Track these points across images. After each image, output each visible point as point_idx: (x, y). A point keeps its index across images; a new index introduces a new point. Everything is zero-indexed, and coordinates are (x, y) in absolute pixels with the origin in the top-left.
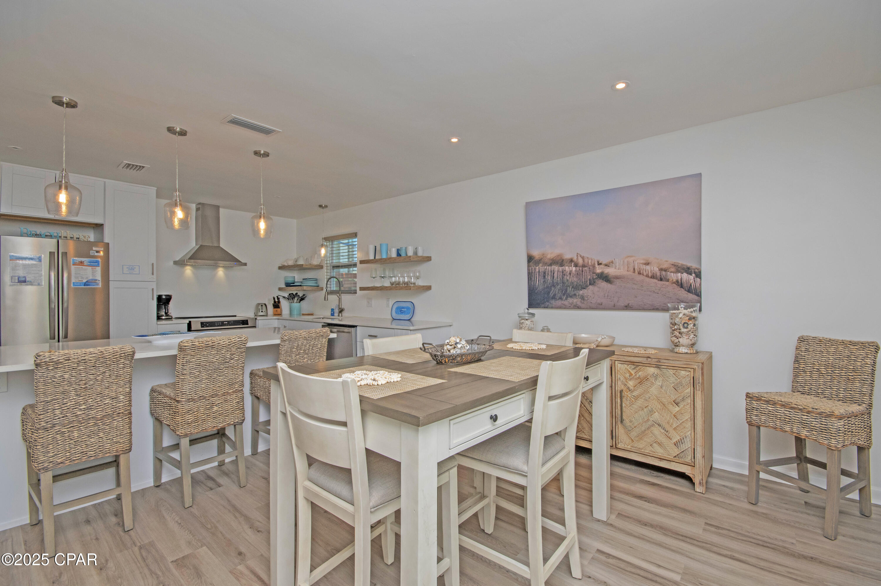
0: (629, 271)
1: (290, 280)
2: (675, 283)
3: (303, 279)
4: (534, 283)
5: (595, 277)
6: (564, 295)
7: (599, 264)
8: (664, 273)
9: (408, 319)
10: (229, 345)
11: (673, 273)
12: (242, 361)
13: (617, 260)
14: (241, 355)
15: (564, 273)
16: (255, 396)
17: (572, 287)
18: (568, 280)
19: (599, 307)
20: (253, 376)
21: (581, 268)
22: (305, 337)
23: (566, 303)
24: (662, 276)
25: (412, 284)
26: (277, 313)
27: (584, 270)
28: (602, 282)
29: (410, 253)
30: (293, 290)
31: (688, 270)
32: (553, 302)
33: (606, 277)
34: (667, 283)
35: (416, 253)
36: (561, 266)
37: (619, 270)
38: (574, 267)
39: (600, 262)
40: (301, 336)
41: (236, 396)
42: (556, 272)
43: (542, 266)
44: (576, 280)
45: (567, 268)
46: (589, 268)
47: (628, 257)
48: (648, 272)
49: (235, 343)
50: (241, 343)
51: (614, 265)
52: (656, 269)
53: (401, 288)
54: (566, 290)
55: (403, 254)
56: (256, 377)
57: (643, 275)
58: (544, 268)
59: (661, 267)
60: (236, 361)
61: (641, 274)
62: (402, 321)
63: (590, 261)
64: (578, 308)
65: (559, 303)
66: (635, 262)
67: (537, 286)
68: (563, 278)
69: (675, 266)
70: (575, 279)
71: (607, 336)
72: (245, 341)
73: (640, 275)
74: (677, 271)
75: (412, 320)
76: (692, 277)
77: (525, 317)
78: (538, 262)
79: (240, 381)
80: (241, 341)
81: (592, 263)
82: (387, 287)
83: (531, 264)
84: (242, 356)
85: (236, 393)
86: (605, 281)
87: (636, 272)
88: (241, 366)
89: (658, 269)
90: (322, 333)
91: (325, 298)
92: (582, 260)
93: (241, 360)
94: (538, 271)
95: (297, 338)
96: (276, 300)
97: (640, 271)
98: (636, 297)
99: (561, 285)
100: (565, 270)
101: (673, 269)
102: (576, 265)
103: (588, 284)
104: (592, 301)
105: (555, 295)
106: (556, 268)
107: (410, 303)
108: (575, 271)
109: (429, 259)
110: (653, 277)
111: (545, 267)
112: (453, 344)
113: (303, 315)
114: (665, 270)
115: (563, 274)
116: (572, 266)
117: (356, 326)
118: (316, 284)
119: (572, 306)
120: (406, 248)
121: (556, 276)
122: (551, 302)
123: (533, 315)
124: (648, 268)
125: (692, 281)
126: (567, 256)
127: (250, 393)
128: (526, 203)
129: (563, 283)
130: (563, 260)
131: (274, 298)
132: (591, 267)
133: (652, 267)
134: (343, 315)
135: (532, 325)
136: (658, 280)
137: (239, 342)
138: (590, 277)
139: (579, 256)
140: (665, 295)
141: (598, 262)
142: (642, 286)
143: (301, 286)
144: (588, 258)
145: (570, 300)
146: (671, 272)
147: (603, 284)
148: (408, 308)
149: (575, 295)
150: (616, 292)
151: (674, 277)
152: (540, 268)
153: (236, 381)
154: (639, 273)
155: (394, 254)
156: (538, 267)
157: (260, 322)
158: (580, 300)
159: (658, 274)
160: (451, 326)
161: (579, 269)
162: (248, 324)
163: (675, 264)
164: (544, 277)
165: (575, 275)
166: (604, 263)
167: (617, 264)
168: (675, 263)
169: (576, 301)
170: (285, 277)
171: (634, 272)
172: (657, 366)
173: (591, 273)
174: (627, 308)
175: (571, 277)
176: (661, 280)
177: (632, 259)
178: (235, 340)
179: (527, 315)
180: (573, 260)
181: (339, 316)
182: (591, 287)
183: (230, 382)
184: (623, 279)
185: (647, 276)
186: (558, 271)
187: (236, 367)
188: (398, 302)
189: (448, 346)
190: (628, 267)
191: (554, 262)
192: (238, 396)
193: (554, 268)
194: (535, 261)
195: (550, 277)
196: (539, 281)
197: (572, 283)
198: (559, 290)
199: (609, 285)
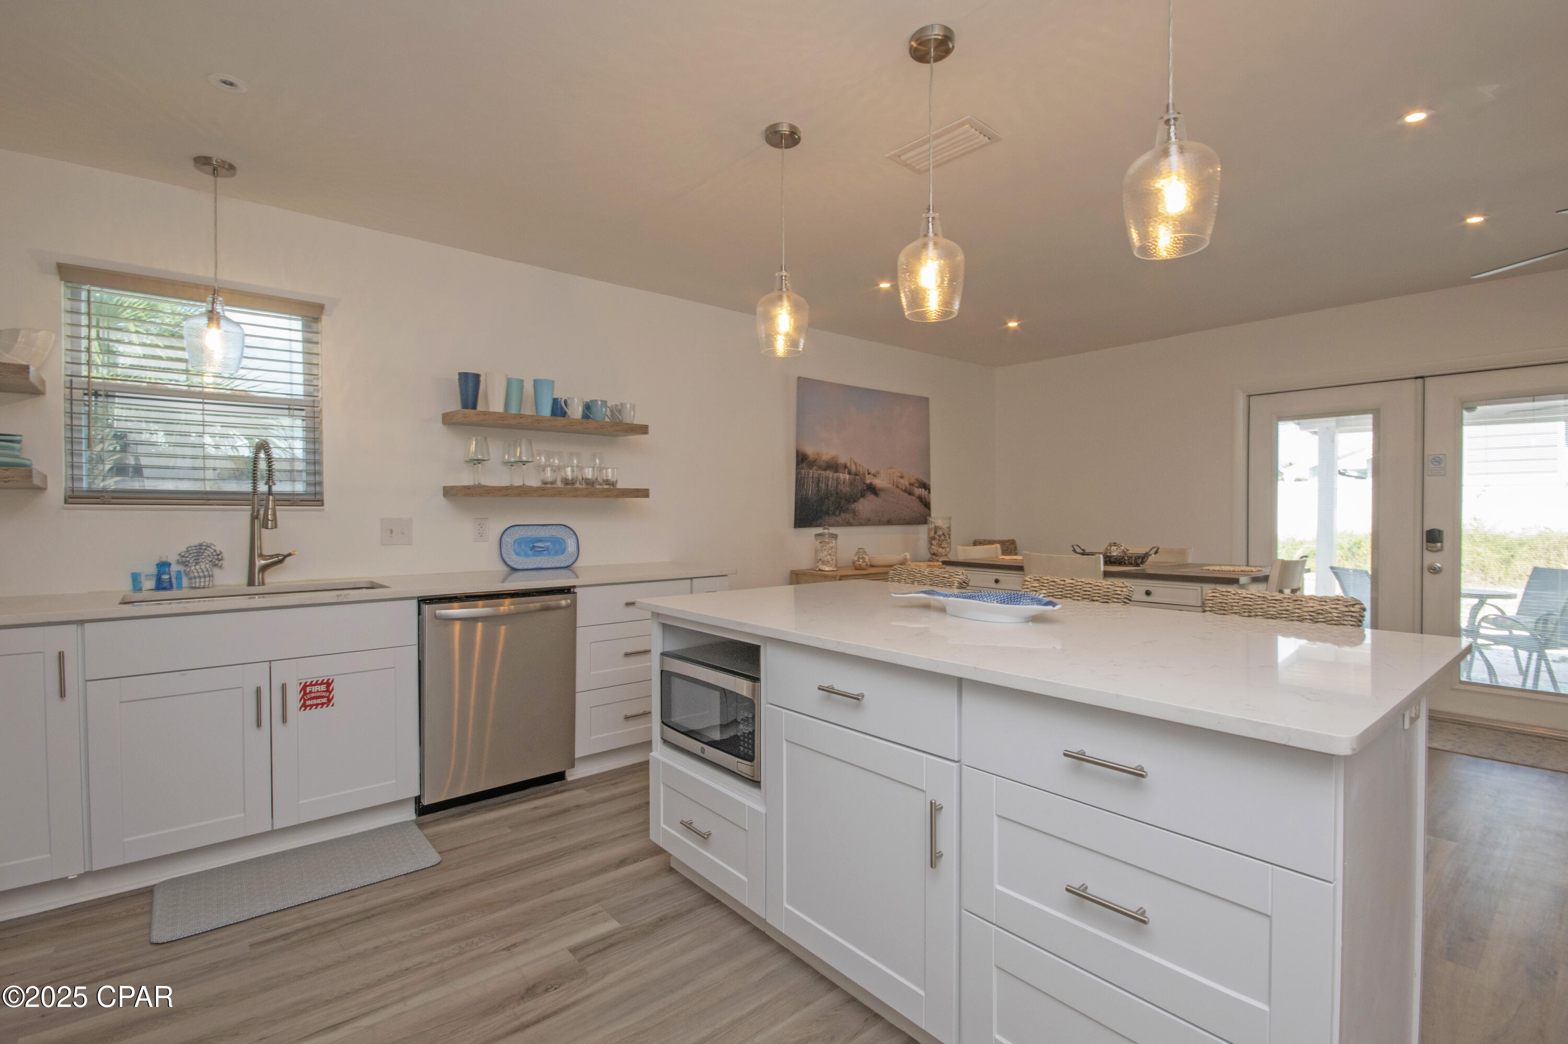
0: (890, 484)
2: (917, 498)
5: (865, 489)
6: (837, 508)
7: (869, 474)
8: (911, 487)
9: (567, 564)
11: (916, 487)
13: (882, 471)
15: (838, 481)
17: (846, 500)
18: (841, 491)
19: (868, 522)
23: (838, 519)
24: (910, 491)
27: (856, 479)
28: (868, 495)
31: (924, 486)
32: (826, 519)
33: (873, 488)
34: (913, 497)
36: (835, 473)
37: (883, 482)
38: (847, 474)
39: (869, 471)
42: (830, 480)
43: (816, 470)
44: (848, 491)
45: (841, 476)
46: (861, 477)
47: (890, 469)
48: (902, 486)
51: (879, 475)
54: (840, 502)
57: (899, 488)
58: (818, 473)
59: (910, 481)
63: (861, 469)
64: (849, 524)
65: (832, 519)
66: (894, 475)
67: (810, 497)
68: (837, 487)
69: (917, 481)
70: (848, 489)
74: (919, 486)
75: (576, 565)
76: (927, 493)
78: (811, 464)
81: (863, 471)
83: (802, 464)
86: (873, 493)
89: (908, 484)
92: (855, 467)
97: (897, 484)
98: (896, 511)
99: (835, 496)
100: (839, 478)
101: (916, 484)
102: (849, 473)
103: (860, 496)
104: (861, 516)
106: (830, 474)
107: (563, 527)
108: (849, 479)
110: (905, 491)
111: (820, 472)
114: (912, 485)
115: (836, 482)
116: (845, 473)
119: (844, 522)
121: (830, 485)
122: (824, 519)
124: (902, 481)
125: (927, 496)
126: (843, 460)
128: (799, 379)
129: (837, 494)
130: (838, 465)
133: (905, 481)
136: (908, 494)
138: (860, 488)
139: (852, 461)
140: (912, 510)
141: (868, 471)
142: (898, 501)
144: (860, 465)
145: (843, 516)
147: (871, 497)
148: (556, 541)
149: (848, 509)
150: (881, 506)
151: (916, 492)
152: (814, 473)
154: (897, 487)
156: (811, 471)
158: (852, 515)
159: (909, 488)
161: (852, 478)
163: (917, 479)
164: (818, 485)
165: (849, 484)
166: (873, 472)
167: (882, 476)
169: (848, 516)
171: (893, 485)
173: (862, 484)
174: (889, 523)
175: (843, 486)
176: (910, 494)
177: (892, 471)
179: (827, 537)
180: (847, 466)
181: (251, 582)
182: (861, 500)
184: (886, 492)
185: (902, 490)
186: (832, 478)
190: (889, 480)
191: (828, 466)
193: (828, 474)
194: (809, 461)
195: (824, 485)
196: (810, 490)
197: (845, 494)
198: (832, 503)
199: (876, 498)
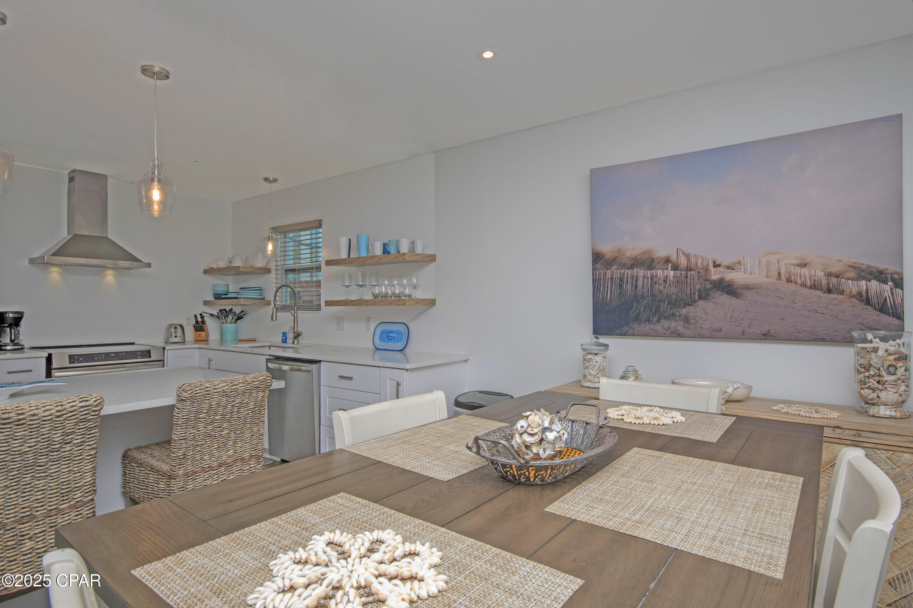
0: (770, 277)
1: (222, 289)
2: (856, 298)
3: (240, 288)
5: (708, 287)
6: (654, 314)
7: (716, 265)
8: (834, 280)
9: (400, 349)
10: (58, 417)
11: (852, 280)
12: (90, 445)
13: (748, 259)
14: (89, 434)
15: (654, 280)
16: (131, 499)
17: (669, 303)
18: (661, 292)
20: (128, 462)
21: (683, 273)
22: (224, 392)
23: (658, 327)
24: (831, 286)
25: (406, 296)
26: (199, 339)
27: (689, 275)
28: (720, 295)
29: (405, 248)
30: (226, 305)
31: (880, 276)
32: (635, 325)
33: (728, 286)
34: (841, 297)
35: (412, 249)
36: (649, 270)
37: (752, 276)
38: (671, 270)
39: (717, 263)
40: (215, 391)
41: (77, 515)
42: (641, 279)
43: (617, 270)
44: (675, 292)
45: (660, 273)
46: (699, 272)
47: (769, 253)
48: (806, 279)
49: (73, 411)
50: (87, 412)
51: (742, 266)
52: (820, 274)
53: (390, 303)
54: (658, 308)
55: (392, 250)
56: (133, 464)
57: (795, 283)
58: (620, 273)
59: (829, 270)
60: (77, 447)
61: (791, 282)
62: (389, 352)
63: (699, 261)
64: (678, 335)
65: (645, 327)
66: (780, 262)
67: (608, 301)
68: (652, 288)
69: (855, 268)
70: (674, 290)
71: (741, 383)
72: (96, 406)
73: (789, 283)
74: (860, 277)
75: (406, 350)
76: (887, 287)
77: (593, 350)
78: (611, 263)
79: (87, 484)
80: (86, 407)
81: (702, 264)
82: (368, 301)
83: (598, 265)
84: (91, 436)
85: (77, 508)
86: (727, 293)
87: (784, 278)
88: (88, 456)
89: (822, 274)
90: (256, 383)
91: (272, 317)
92: (686, 259)
93: (88, 444)
94: (610, 277)
95: (208, 394)
96: (199, 319)
97: (790, 277)
98: (783, 319)
99: (650, 299)
100: (656, 276)
101: (851, 274)
102: (675, 268)
103: (697, 297)
104: (702, 326)
105: (638, 315)
106: (641, 272)
107: (403, 325)
108: (674, 277)
109: (432, 258)
110: (814, 286)
111: (622, 271)
112: (535, 430)
113: (241, 341)
114: (837, 276)
115: (652, 281)
116: (667, 269)
117: (320, 361)
118: (261, 295)
119: (668, 333)
120: (398, 242)
121: (641, 285)
122: (632, 326)
123: (606, 346)
124: (805, 271)
125: (888, 293)
126: (661, 253)
127: (122, 492)
128: (591, 170)
129: (653, 296)
130: (653, 260)
131: (196, 317)
132: (701, 271)
133: (813, 271)
134: (300, 342)
135: (605, 363)
136: (824, 292)
137: (82, 409)
138: (699, 286)
139: (681, 253)
140: (836, 317)
141: (714, 263)
142: (794, 302)
143: (236, 298)
144: (696, 256)
145: (665, 323)
146: (848, 279)
147: (725, 299)
148: (399, 333)
149: (673, 315)
150: (746, 312)
151: (852, 287)
152: (615, 272)
153: (77, 485)
154: (789, 280)
155: (378, 251)
156: (609, 271)
157: (170, 355)
158: (683, 323)
159: (824, 282)
160: (466, 361)
161: (681, 274)
162: (150, 357)
163: (856, 265)
164: (621, 286)
165: (673, 284)
166: (725, 263)
167: (749, 266)
168: (855, 263)
169: (675, 324)
170: (214, 286)
171: (781, 279)
172: (855, 442)
173: (702, 281)
174: (767, 337)
175: (667, 286)
176: (829, 291)
177: (776, 257)
178: (73, 406)
179: (595, 347)
180: (670, 259)
181: (294, 343)
182: (701, 303)
183: (63, 489)
184: (758, 291)
185: (803, 285)
186: (644, 277)
187: (76, 458)
188: (384, 324)
189: (526, 437)
190: (768, 271)
191: (636, 263)
192: (81, 514)
193: (637, 272)
194: (606, 261)
195: (629, 287)
196: (612, 292)
197: (668, 296)
198: (645, 307)
199: (734, 300)
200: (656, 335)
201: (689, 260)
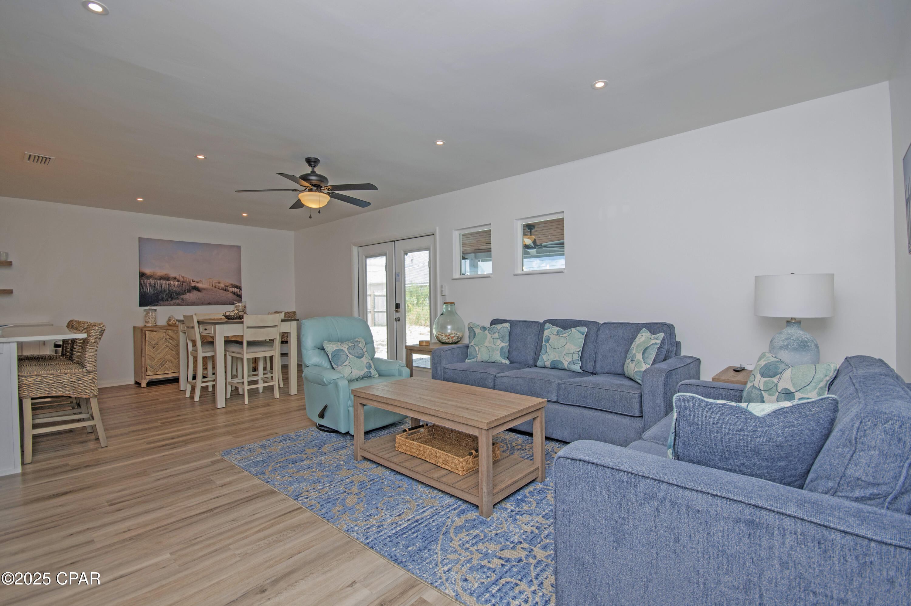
0: (210, 286)
2: (231, 293)
4: (145, 290)
5: (190, 288)
6: (170, 298)
7: (193, 281)
8: (226, 288)
13: (203, 280)
15: (170, 285)
17: (176, 294)
18: (172, 289)
19: (193, 304)
23: (171, 302)
27: (183, 284)
31: (237, 287)
32: (162, 302)
33: (197, 288)
34: (228, 292)
36: (167, 281)
37: (204, 285)
45: (172, 282)
46: (187, 283)
47: (209, 279)
48: (219, 287)
51: (201, 282)
52: (223, 286)
54: (171, 295)
57: (217, 288)
59: (225, 285)
63: (187, 280)
64: (180, 305)
65: (166, 303)
66: (213, 282)
68: (169, 288)
69: (231, 285)
70: (177, 289)
74: (232, 287)
76: (238, 290)
78: (149, 277)
83: (143, 278)
86: (197, 290)
94: (148, 283)
98: (213, 299)
102: (178, 281)
103: (186, 292)
104: (188, 301)
105: (163, 298)
106: (163, 282)
108: (178, 284)
109: (10, 264)
110: (222, 289)
111: (155, 281)
115: (168, 286)
116: (175, 281)
119: (175, 304)
121: (164, 287)
122: (160, 302)
123: (156, 310)
124: (219, 285)
125: (238, 292)
126: (172, 275)
128: (139, 238)
129: (169, 291)
130: (169, 278)
133: (221, 285)
136: (224, 291)
138: (187, 288)
139: (180, 276)
140: (227, 298)
142: (217, 294)
144: (186, 277)
145: (174, 301)
146: (230, 288)
147: (195, 292)
149: (177, 298)
150: (203, 297)
151: (231, 290)
152: (152, 281)
154: (215, 287)
156: (148, 281)
158: (181, 300)
159: (224, 288)
161: (180, 283)
164: (154, 287)
165: (177, 287)
166: (196, 280)
167: (203, 282)
168: (231, 283)
169: (178, 301)
171: (213, 286)
173: (188, 286)
174: (209, 304)
175: (174, 287)
176: (226, 291)
177: (212, 280)
179: (151, 311)
180: (176, 278)
182: (188, 294)
184: (206, 290)
185: (219, 289)
186: (165, 284)
190: (209, 284)
191: (161, 278)
194: (147, 276)
195: (159, 287)
196: (149, 289)
197: (175, 291)
198: (166, 295)
199: (199, 293)
200: (171, 305)
201: (183, 279)
